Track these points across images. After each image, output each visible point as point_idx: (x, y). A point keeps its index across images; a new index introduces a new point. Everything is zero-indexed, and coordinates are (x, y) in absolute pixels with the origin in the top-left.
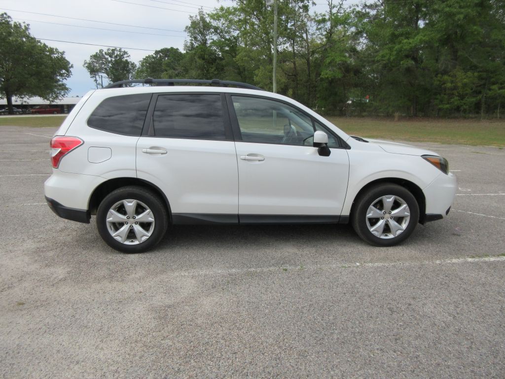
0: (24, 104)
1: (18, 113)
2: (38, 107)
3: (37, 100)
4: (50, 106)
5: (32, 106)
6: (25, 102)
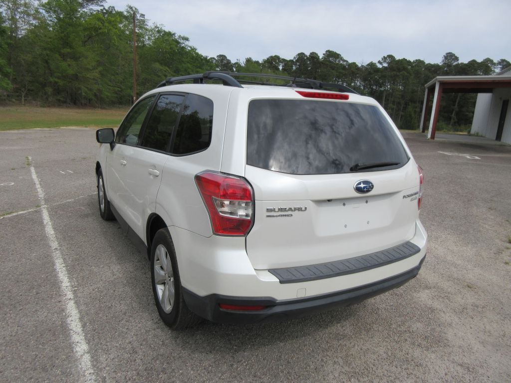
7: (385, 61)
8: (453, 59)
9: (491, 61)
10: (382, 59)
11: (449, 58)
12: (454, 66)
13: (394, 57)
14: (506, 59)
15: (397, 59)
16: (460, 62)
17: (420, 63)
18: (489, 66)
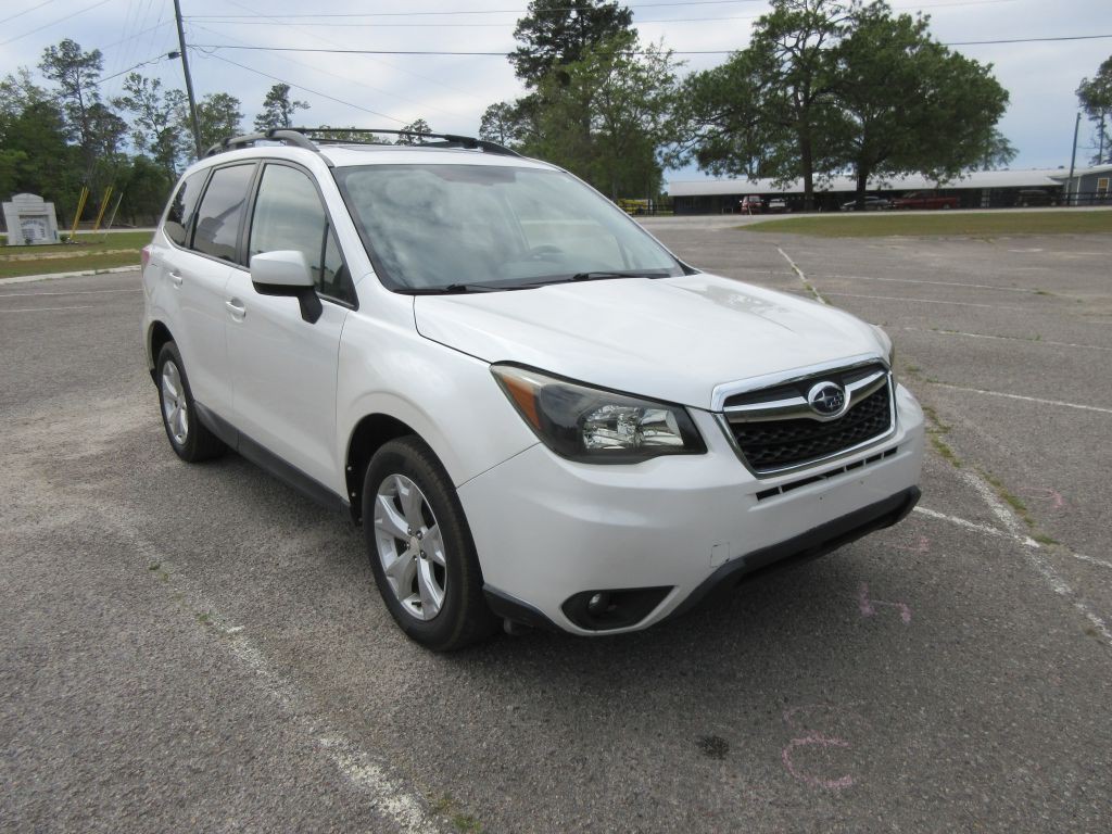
0: (883, 188)
1: (879, 208)
2: (914, 195)
3: (915, 181)
4: (938, 192)
5: (899, 194)
6: (885, 184)
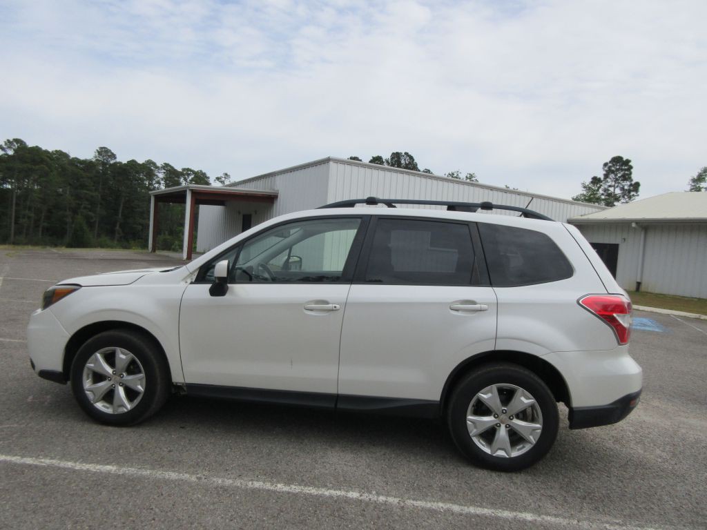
7: (9, 147)
8: (109, 156)
9: (154, 164)
10: (6, 144)
11: (103, 153)
12: (111, 165)
13: (25, 143)
14: (170, 164)
15: (30, 146)
16: (118, 160)
17: (61, 155)
18: (152, 170)
